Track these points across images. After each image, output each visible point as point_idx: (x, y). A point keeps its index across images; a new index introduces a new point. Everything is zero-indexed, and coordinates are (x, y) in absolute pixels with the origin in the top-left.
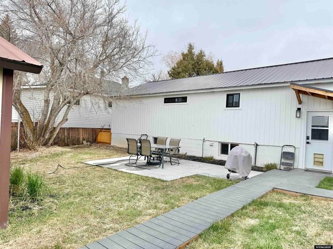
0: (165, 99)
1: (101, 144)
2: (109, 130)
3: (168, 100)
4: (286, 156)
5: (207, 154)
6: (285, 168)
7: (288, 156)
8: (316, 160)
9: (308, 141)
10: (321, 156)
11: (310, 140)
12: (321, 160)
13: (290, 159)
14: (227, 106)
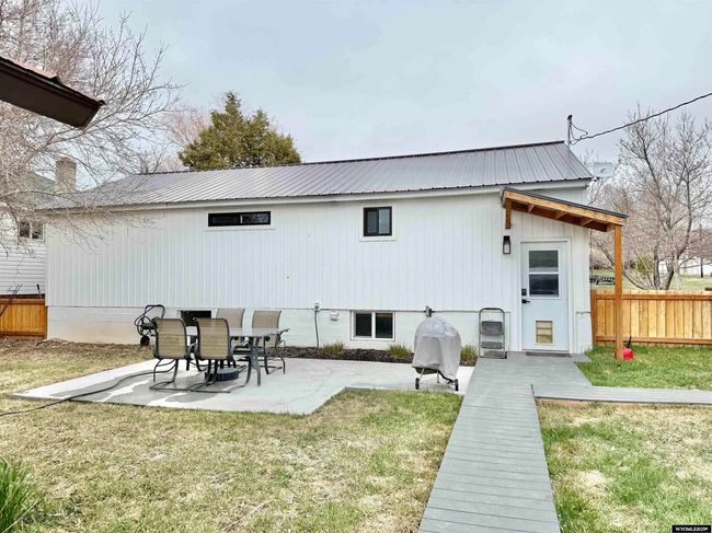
0: (211, 216)
1: (13, 339)
2: (37, 299)
3: (216, 220)
4: (489, 329)
5: (328, 340)
6: (485, 354)
7: (493, 329)
8: (540, 332)
9: (524, 298)
10: (548, 325)
11: (528, 297)
12: (548, 332)
13: (497, 335)
14: (366, 234)
